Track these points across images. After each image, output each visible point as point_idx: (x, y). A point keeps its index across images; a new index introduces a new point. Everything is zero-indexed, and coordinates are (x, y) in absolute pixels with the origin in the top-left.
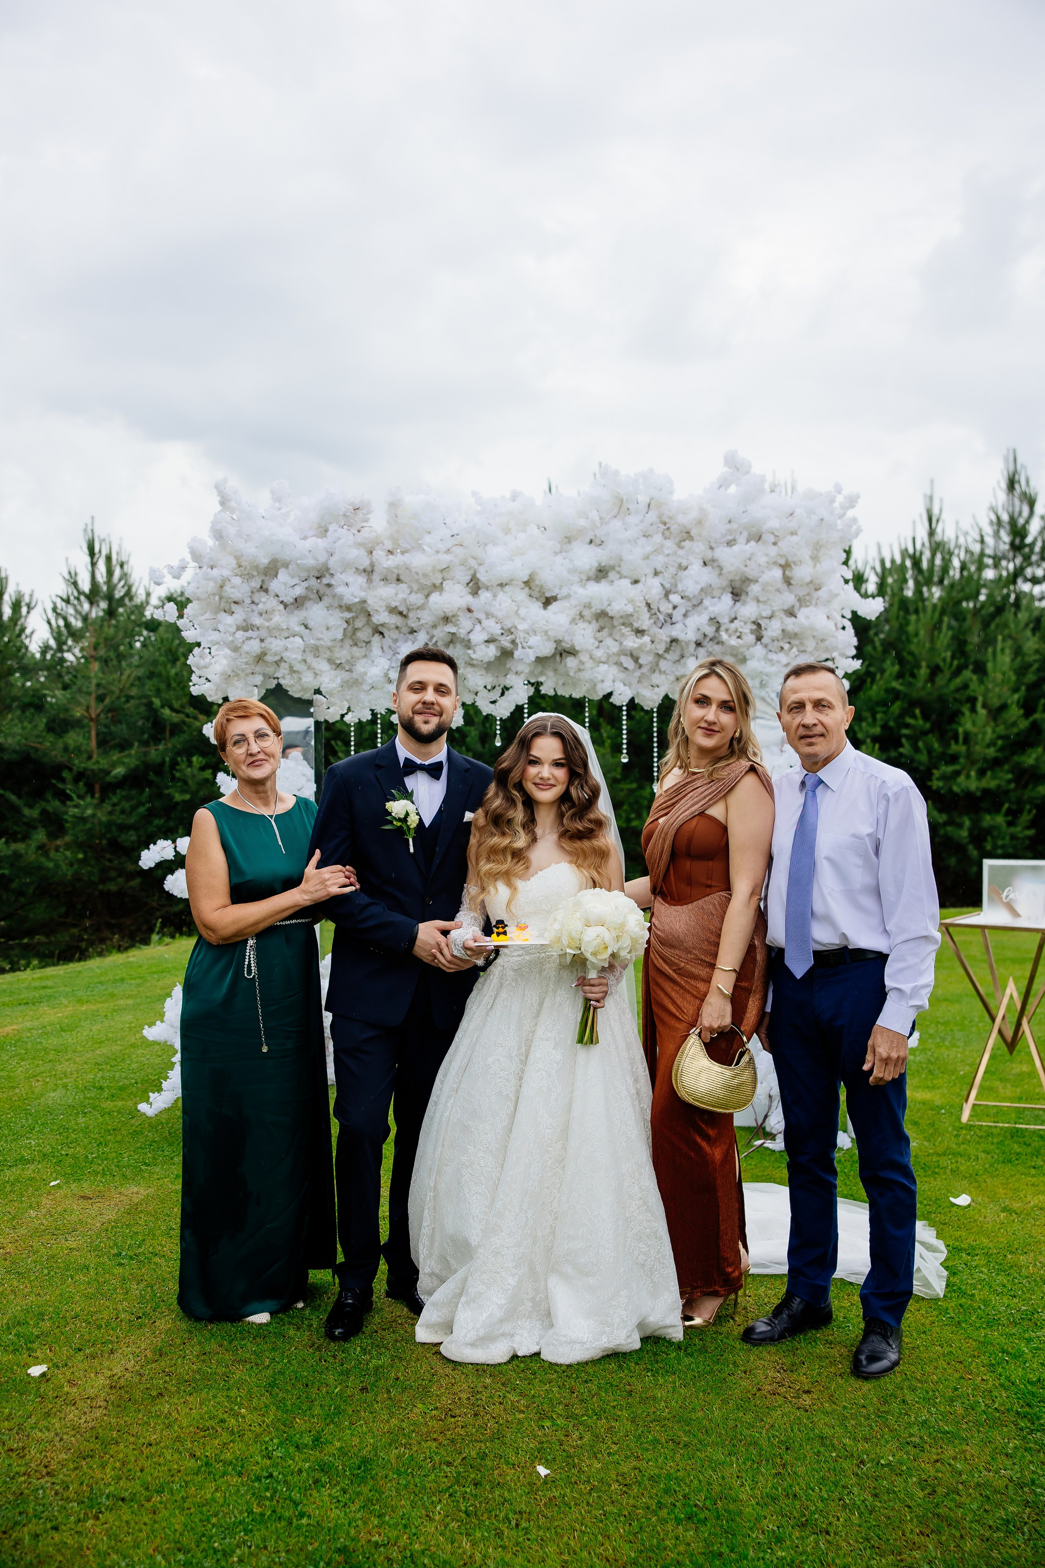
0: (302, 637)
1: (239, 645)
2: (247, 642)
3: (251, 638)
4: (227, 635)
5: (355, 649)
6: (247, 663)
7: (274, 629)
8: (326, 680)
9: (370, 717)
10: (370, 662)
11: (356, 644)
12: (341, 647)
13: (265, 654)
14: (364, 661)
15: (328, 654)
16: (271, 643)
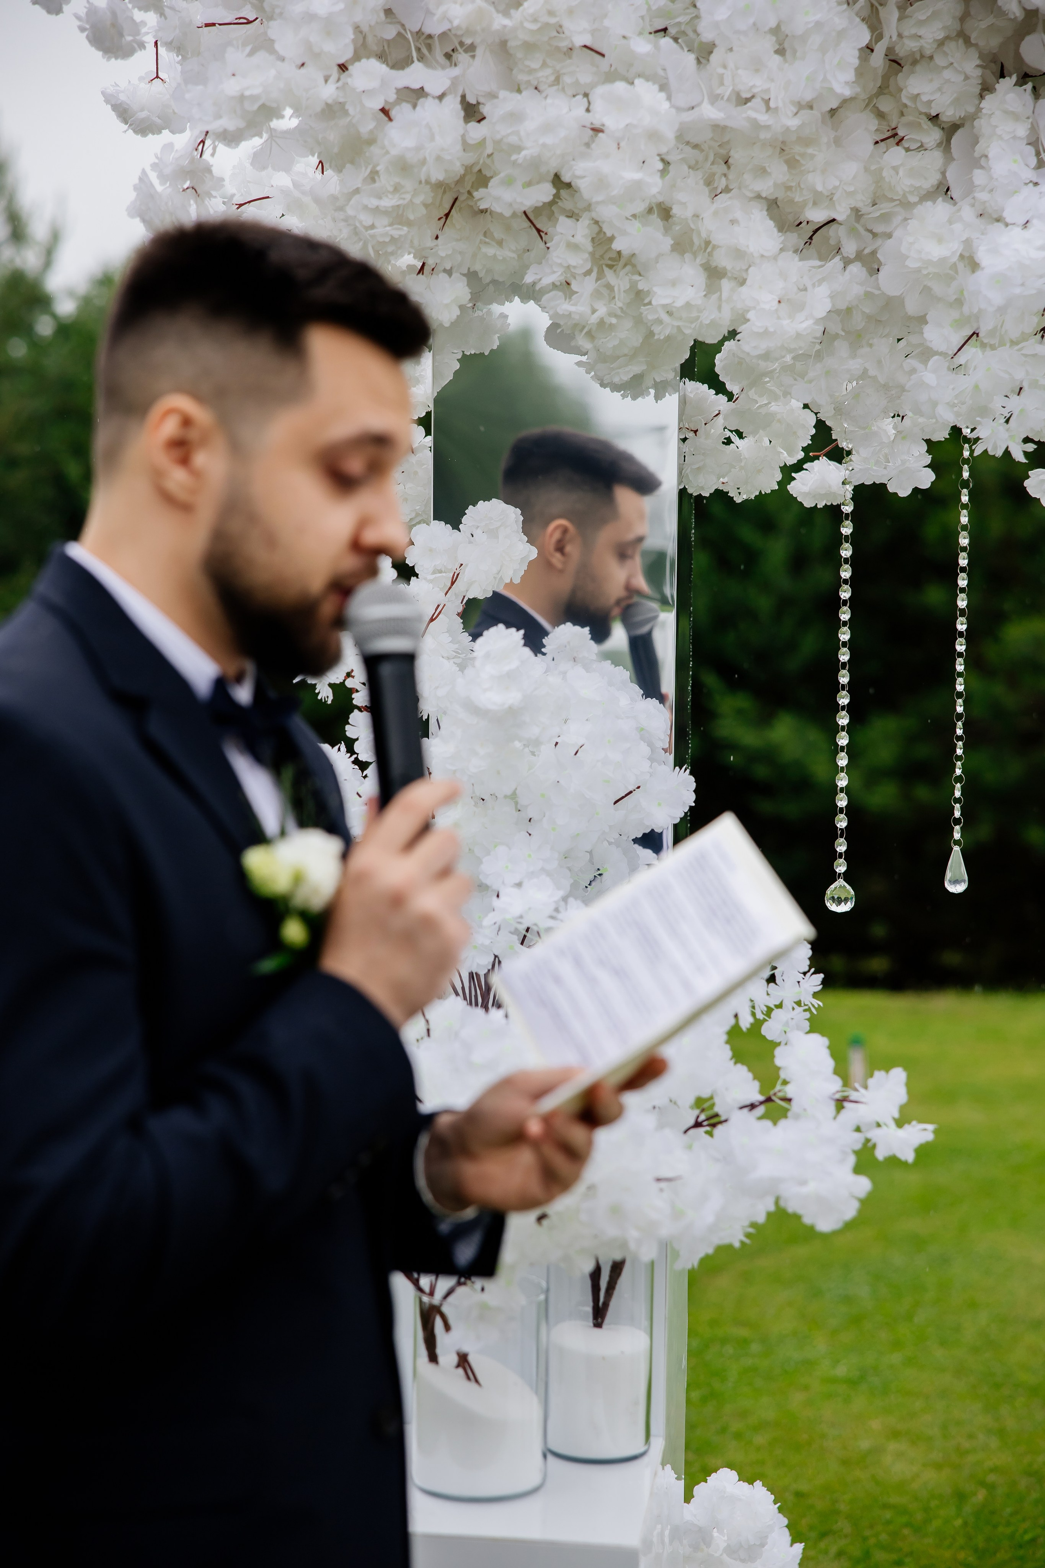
0: (663, 87)
1: (366, 127)
2: (403, 112)
3: (421, 92)
4: (313, 73)
5: (895, 155)
6: (398, 216)
7: (529, 47)
8: (767, 300)
9: (926, 479)
10: (967, 213)
11: (894, 137)
12: (837, 142)
13: (482, 180)
14: (940, 209)
15: (779, 172)
16: (515, 117)
